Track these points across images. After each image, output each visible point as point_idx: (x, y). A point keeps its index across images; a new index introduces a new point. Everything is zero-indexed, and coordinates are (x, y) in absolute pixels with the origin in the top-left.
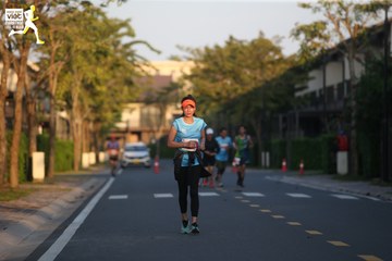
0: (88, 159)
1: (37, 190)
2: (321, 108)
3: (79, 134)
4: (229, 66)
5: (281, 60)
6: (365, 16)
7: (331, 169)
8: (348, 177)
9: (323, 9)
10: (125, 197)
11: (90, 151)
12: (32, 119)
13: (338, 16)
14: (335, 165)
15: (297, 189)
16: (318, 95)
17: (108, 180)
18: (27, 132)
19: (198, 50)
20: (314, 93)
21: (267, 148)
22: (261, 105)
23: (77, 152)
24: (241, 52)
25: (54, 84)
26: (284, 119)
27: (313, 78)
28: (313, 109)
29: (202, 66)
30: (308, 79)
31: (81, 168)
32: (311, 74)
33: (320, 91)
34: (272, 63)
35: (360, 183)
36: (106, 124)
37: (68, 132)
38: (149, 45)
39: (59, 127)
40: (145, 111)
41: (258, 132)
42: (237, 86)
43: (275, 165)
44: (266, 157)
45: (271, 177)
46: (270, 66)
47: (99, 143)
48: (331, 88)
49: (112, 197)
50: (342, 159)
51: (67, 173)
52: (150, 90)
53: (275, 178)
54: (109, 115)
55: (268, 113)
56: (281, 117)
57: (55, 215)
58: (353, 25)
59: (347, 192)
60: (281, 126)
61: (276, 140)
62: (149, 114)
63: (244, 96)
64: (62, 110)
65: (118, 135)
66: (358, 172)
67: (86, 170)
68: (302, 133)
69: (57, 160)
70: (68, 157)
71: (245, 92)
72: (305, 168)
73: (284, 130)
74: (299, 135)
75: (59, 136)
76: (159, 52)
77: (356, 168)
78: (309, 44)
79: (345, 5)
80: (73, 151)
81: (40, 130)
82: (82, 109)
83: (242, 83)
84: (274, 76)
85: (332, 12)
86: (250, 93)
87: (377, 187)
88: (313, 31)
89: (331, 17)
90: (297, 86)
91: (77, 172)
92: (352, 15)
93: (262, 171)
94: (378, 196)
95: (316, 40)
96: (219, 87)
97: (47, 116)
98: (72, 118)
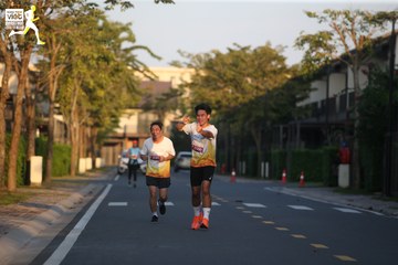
0: (85, 164)
1: (35, 194)
2: (323, 119)
3: (76, 138)
4: (230, 74)
5: (284, 69)
6: (371, 28)
7: (332, 182)
8: (349, 191)
9: (329, 19)
10: (125, 204)
11: (87, 156)
12: (31, 123)
13: (344, 26)
14: (337, 177)
15: (299, 201)
16: (319, 106)
17: (106, 186)
18: (26, 135)
19: (198, 57)
20: (315, 104)
21: (267, 158)
22: (262, 114)
23: (74, 157)
24: (243, 60)
25: (53, 88)
26: (285, 130)
27: (315, 89)
28: (314, 120)
29: (203, 73)
30: (310, 90)
31: (77, 174)
32: (314, 85)
33: (323, 102)
34: (274, 72)
35: (362, 197)
36: (103, 129)
37: (66, 136)
38: (149, 51)
39: (57, 131)
40: (143, 117)
41: (258, 142)
42: (238, 95)
43: (275, 175)
44: (265, 168)
45: (271, 188)
46: (272, 75)
47: (96, 148)
48: (334, 99)
49: (111, 204)
50: (344, 171)
51: (64, 178)
52: (150, 96)
53: (275, 189)
54: (108, 120)
55: (269, 123)
56: (281, 127)
57: (54, 221)
58: (358, 36)
59: (349, 206)
60: (282, 136)
61: (275, 151)
62: (147, 121)
63: (244, 105)
64: (60, 114)
65: (116, 141)
66: (360, 186)
67: (83, 175)
68: (303, 144)
69: (54, 165)
70: (64, 162)
71: (246, 100)
72: (305, 180)
73: (285, 140)
74: (300, 146)
75: (56, 140)
76: (159, 58)
77: (357, 182)
78: (314, 54)
79: (351, 16)
80: (70, 156)
81: (38, 133)
82: (80, 113)
83: (243, 91)
84: (276, 85)
85: (338, 23)
86: (251, 102)
87: (380, 202)
88: (317, 41)
89: (336, 28)
90: (298, 96)
91: (73, 177)
92: (357, 26)
93: (261, 182)
94: (381, 211)
95: (321, 50)
96: (219, 94)
97: (46, 119)
98: (71, 123)
